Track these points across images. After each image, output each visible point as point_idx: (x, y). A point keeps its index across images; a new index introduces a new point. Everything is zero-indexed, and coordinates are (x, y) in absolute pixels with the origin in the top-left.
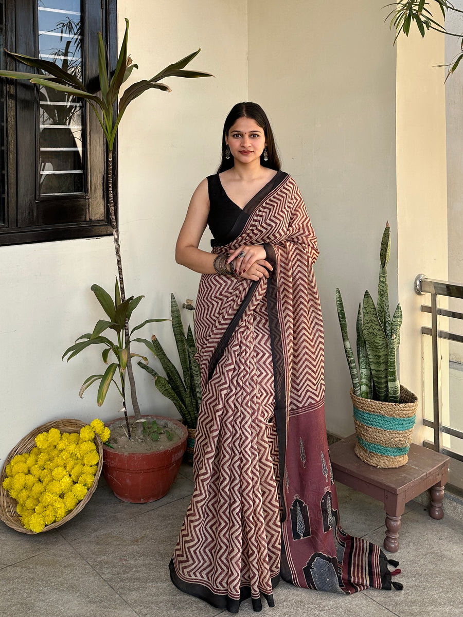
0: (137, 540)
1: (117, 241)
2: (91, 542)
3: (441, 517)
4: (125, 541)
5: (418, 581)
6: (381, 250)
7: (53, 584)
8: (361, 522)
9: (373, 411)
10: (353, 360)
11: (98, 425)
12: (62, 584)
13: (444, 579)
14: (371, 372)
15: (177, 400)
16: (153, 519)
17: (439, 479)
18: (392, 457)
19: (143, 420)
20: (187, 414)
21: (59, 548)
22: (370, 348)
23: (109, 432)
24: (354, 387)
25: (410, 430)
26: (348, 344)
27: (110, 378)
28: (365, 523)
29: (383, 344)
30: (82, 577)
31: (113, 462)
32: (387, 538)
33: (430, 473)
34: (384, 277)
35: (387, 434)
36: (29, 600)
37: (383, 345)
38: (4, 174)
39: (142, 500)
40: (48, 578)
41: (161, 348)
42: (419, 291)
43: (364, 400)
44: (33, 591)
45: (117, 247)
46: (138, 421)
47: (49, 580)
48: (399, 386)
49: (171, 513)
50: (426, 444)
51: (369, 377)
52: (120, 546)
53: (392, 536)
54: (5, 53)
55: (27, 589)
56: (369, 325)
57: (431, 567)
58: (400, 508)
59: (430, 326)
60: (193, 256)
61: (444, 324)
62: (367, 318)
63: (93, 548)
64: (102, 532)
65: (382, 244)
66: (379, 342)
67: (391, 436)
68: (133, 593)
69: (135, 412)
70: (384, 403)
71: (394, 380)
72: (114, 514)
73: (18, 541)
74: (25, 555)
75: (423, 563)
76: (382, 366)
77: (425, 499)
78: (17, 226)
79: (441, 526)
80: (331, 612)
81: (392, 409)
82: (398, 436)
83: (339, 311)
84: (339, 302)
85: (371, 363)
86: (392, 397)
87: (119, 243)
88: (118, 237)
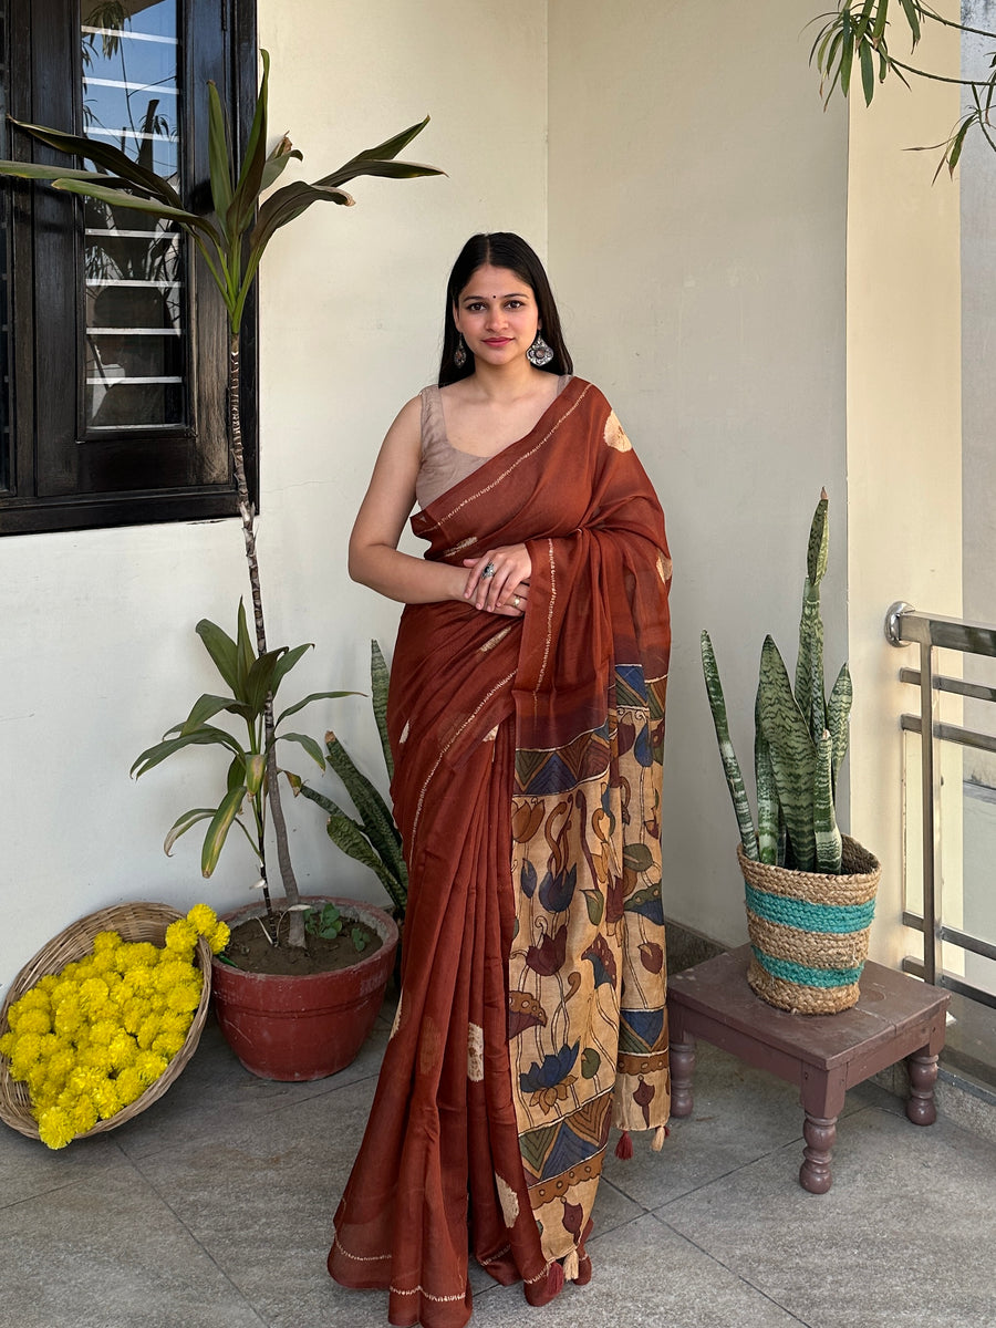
0: (278, 1158)
1: (248, 526)
2: (178, 1161)
3: (930, 1121)
4: (251, 1160)
5: (865, 1256)
6: (810, 548)
7: (89, 1248)
8: (757, 1128)
9: (782, 892)
10: (739, 783)
11: (202, 918)
12: (108, 1249)
13: (922, 1252)
14: (780, 811)
15: (380, 868)
16: (317, 1115)
17: (924, 1039)
18: (823, 988)
19: (303, 907)
20: (403, 895)
21: (110, 1172)
22: (779, 759)
23: (228, 933)
24: (743, 841)
25: (862, 932)
26: (728, 749)
27: (230, 814)
28: (764, 1131)
29: (805, 749)
30: (150, 1235)
31: (233, 994)
32: (807, 1164)
33: (903, 1026)
34: (814, 607)
35: (812, 940)
36: (34, 1281)
37: (805, 753)
38: (7, 384)
39: (297, 1074)
40: (79, 1237)
41: (347, 757)
42: (895, 638)
43: (763, 868)
44: (44, 1262)
45: (249, 539)
46: (293, 908)
47: (82, 1240)
48: (839, 840)
49: (355, 1104)
50: (908, 965)
51: (776, 816)
52: (239, 1171)
53: (818, 1159)
54: (9, 124)
55: (33, 1259)
56: (775, 709)
57: (897, 1226)
58: (835, 1098)
59: (917, 713)
60: (384, 564)
61: (950, 710)
63: (182, 1174)
64: (207, 1141)
65: (811, 536)
66: (796, 745)
67: (820, 945)
68: (255, 1270)
69: (287, 891)
71: (828, 829)
72: (236, 1104)
73: (27, 1156)
74: (37, 1186)
75: (879, 1217)
76: (803, 797)
77: (900, 1082)
78: (35, 494)
79: (929, 1139)
80: (670, 1317)
81: (821, 888)
82: (835, 945)
83: (709, 679)
84: (707, 660)
85: (780, 789)
86: (824, 864)
87: (254, 532)
88: (252, 519)
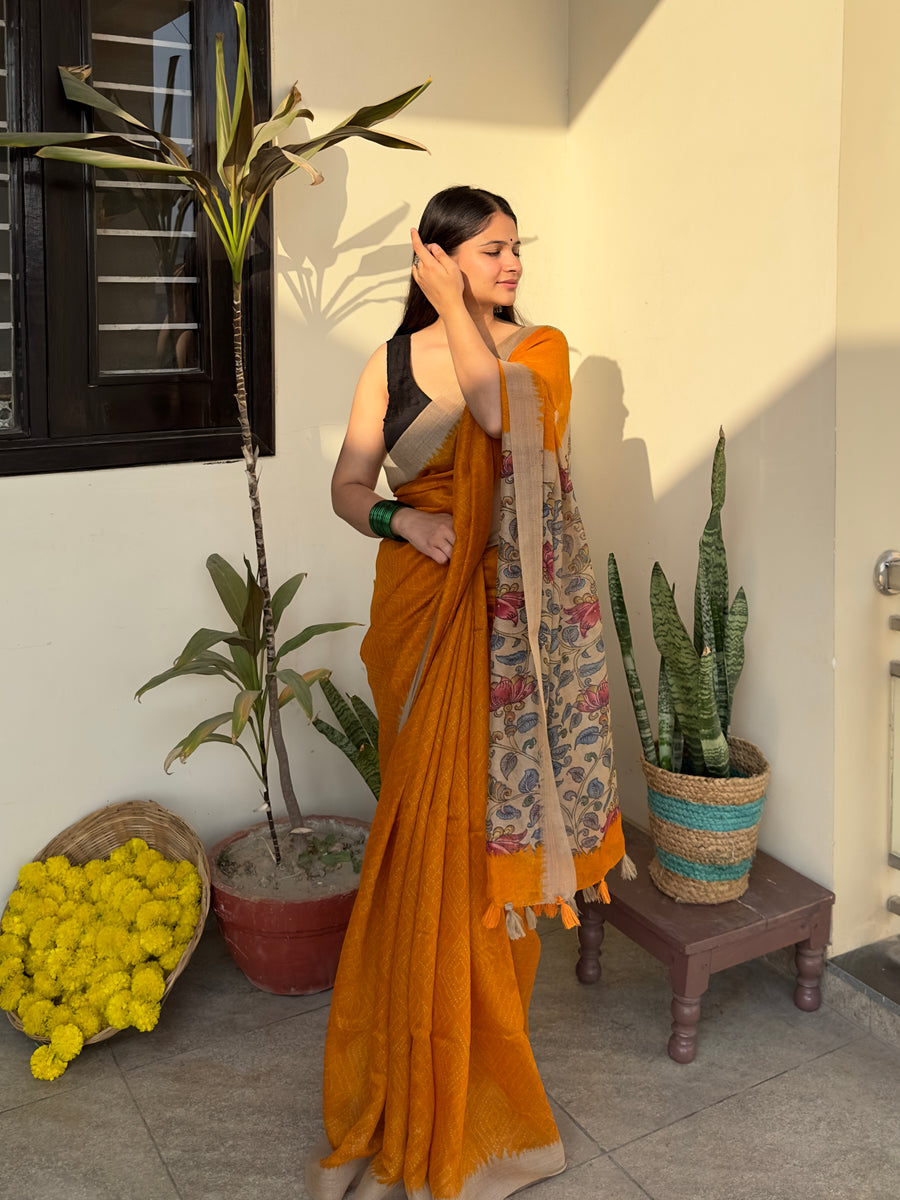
0: (259, 1076)
1: (251, 469)
3: (815, 1008)
4: (233, 1077)
7: (60, 1164)
9: (669, 792)
10: (639, 693)
12: (77, 1165)
14: (676, 720)
18: (705, 882)
19: (304, 831)
21: (99, 1083)
22: (673, 673)
24: (643, 743)
25: (742, 832)
26: (630, 662)
29: (692, 665)
30: (121, 1152)
31: (230, 913)
32: (674, 1037)
33: (777, 920)
35: (693, 837)
37: (695, 668)
39: (293, 989)
40: (55, 1150)
42: (884, 587)
45: (252, 481)
46: (294, 831)
48: (726, 747)
51: (674, 726)
52: (220, 1088)
56: (665, 628)
62: (659, 615)
63: (165, 1089)
64: (194, 1055)
66: (686, 661)
67: (701, 842)
69: (289, 814)
70: (685, 777)
71: (713, 737)
75: (836, 1171)
76: (693, 707)
78: (49, 435)
81: (700, 789)
82: (714, 842)
83: (615, 598)
84: (614, 582)
85: (675, 699)
86: (712, 768)
87: (257, 474)
88: (255, 461)
